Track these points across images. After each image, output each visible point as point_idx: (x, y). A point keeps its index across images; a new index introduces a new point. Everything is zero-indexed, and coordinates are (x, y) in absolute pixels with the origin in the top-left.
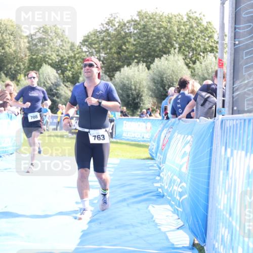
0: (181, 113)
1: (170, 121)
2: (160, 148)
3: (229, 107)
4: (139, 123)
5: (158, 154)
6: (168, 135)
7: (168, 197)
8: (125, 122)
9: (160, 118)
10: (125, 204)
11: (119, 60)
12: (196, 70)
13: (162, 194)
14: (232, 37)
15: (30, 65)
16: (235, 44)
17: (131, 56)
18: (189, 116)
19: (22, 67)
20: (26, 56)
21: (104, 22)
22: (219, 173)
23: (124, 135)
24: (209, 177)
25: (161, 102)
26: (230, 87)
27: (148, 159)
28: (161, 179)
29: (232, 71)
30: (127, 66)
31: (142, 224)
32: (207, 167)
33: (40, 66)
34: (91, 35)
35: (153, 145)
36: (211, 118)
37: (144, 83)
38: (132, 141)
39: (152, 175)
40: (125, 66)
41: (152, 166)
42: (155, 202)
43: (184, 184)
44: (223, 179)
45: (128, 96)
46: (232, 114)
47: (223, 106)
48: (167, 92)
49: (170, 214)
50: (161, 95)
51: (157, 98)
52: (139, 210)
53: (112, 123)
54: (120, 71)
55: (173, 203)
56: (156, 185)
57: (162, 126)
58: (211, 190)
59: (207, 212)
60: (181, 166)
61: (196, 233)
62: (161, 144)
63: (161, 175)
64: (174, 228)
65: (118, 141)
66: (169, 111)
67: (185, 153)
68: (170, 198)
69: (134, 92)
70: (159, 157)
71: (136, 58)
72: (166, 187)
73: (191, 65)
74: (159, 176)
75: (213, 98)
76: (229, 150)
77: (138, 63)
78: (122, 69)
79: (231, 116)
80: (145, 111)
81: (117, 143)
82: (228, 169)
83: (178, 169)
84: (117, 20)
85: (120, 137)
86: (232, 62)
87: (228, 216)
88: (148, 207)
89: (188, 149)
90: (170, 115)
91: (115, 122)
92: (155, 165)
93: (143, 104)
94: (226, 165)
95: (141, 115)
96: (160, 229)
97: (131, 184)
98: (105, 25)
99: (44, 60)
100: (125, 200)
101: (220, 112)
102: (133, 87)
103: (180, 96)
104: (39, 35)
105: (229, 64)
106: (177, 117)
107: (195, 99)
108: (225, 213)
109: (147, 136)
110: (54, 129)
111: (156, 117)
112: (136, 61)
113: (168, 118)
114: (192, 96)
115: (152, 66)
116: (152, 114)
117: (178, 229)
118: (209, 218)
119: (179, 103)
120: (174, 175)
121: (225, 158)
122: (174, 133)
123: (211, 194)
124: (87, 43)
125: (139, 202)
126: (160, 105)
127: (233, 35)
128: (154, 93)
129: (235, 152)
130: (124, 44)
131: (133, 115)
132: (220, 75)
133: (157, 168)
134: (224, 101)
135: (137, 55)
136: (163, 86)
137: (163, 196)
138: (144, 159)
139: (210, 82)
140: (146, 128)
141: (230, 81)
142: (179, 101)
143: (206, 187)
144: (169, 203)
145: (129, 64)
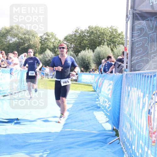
0: (108, 71)
1: (103, 75)
2: (98, 86)
3: (129, 68)
4: (89, 75)
5: (97, 89)
6: (102, 81)
7: (102, 108)
8: (83, 75)
9: (98, 73)
10: (83, 111)
11: (80, 47)
12: (115, 52)
13: (99, 107)
14: (131, 37)
15: (41, 50)
16: (132, 40)
17: (85, 46)
18: (112, 72)
19: (38, 50)
20: (39, 45)
21: (74, 31)
22: (125, 98)
23: (82, 80)
24: (120, 100)
25: (99, 66)
26: (130, 60)
27: (93, 91)
28: (99, 100)
29: (131, 52)
30: (84, 51)
31: (91, 120)
32: (120, 95)
33: (45, 50)
34: (68, 36)
35: (95, 85)
36: (121, 73)
37: (91, 58)
38: (86, 83)
39: (95, 98)
40: (83, 51)
41: (95, 94)
42: (96, 110)
43: (110, 103)
44: (127, 100)
45: (84, 63)
46: (131, 71)
47: (127, 68)
48: (101, 62)
49: (103, 115)
50: (99, 63)
51: (97, 64)
52: (89, 113)
53: (77, 75)
54: (80, 52)
55: (105, 111)
56: (96, 103)
57: (99, 76)
58: (121, 105)
59: (119, 115)
60: (108, 95)
61: (115, 124)
62: (99, 85)
63: (99, 98)
64: (104, 122)
65: (80, 83)
66: (102, 70)
67: (110, 89)
68: (103, 109)
69: (87, 62)
70: (98, 90)
71: (88, 46)
72: (101, 104)
73: (113, 49)
74: (98, 98)
75: (122, 65)
76: (129, 88)
77: (88, 49)
78: (81, 52)
79: (130, 72)
80: (91, 70)
81: (79, 84)
82: (129, 96)
83: (107, 96)
84: (79, 30)
85: (81, 81)
86: (131, 48)
87: (129, 117)
88: (93, 112)
89: (111, 87)
90: (103, 72)
91: (78, 75)
92: (96, 94)
93: (91, 67)
94: (128, 94)
95: (90, 72)
96: (99, 122)
97: (86, 102)
98: (74, 32)
99: (47, 47)
100: (82, 109)
101: (125, 71)
102: (86, 59)
103: (107, 64)
104: (45, 37)
105: (129, 49)
106: (106, 72)
107: (115, 65)
108: (127, 115)
109: (92, 81)
110: (51, 78)
111: (96, 73)
112: (87, 48)
113: (102, 73)
114: (113, 63)
115: (95, 50)
116: (95, 71)
117: (106, 122)
118: (120, 117)
119: (106, 67)
120: (105, 98)
121: (127, 91)
122: (104, 80)
123: (121, 107)
124: (66, 40)
125: (89, 110)
126: (98, 67)
127: (131, 36)
128: (96, 62)
129: (132, 88)
130: (83, 40)
131: (86, 72)
132: (125, 54)
133: (97, 95)
134: (127, 66)
135: (88, 45)
136: (100, 59)
137: (100, 107)
138: (91, 91)
139: (121, 57)
140: (92, 77)
141: (130, 57)
142: (106, 66)
143: (119, 104)
144: (103, 110)
145: (84, 49)
